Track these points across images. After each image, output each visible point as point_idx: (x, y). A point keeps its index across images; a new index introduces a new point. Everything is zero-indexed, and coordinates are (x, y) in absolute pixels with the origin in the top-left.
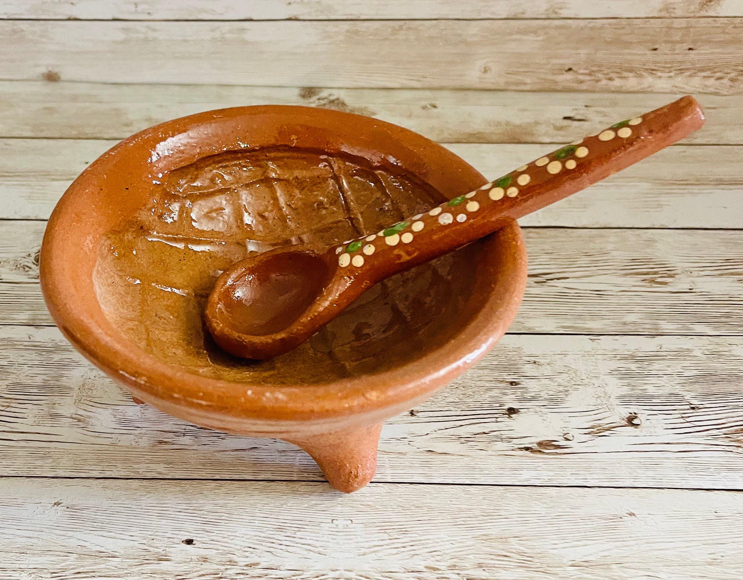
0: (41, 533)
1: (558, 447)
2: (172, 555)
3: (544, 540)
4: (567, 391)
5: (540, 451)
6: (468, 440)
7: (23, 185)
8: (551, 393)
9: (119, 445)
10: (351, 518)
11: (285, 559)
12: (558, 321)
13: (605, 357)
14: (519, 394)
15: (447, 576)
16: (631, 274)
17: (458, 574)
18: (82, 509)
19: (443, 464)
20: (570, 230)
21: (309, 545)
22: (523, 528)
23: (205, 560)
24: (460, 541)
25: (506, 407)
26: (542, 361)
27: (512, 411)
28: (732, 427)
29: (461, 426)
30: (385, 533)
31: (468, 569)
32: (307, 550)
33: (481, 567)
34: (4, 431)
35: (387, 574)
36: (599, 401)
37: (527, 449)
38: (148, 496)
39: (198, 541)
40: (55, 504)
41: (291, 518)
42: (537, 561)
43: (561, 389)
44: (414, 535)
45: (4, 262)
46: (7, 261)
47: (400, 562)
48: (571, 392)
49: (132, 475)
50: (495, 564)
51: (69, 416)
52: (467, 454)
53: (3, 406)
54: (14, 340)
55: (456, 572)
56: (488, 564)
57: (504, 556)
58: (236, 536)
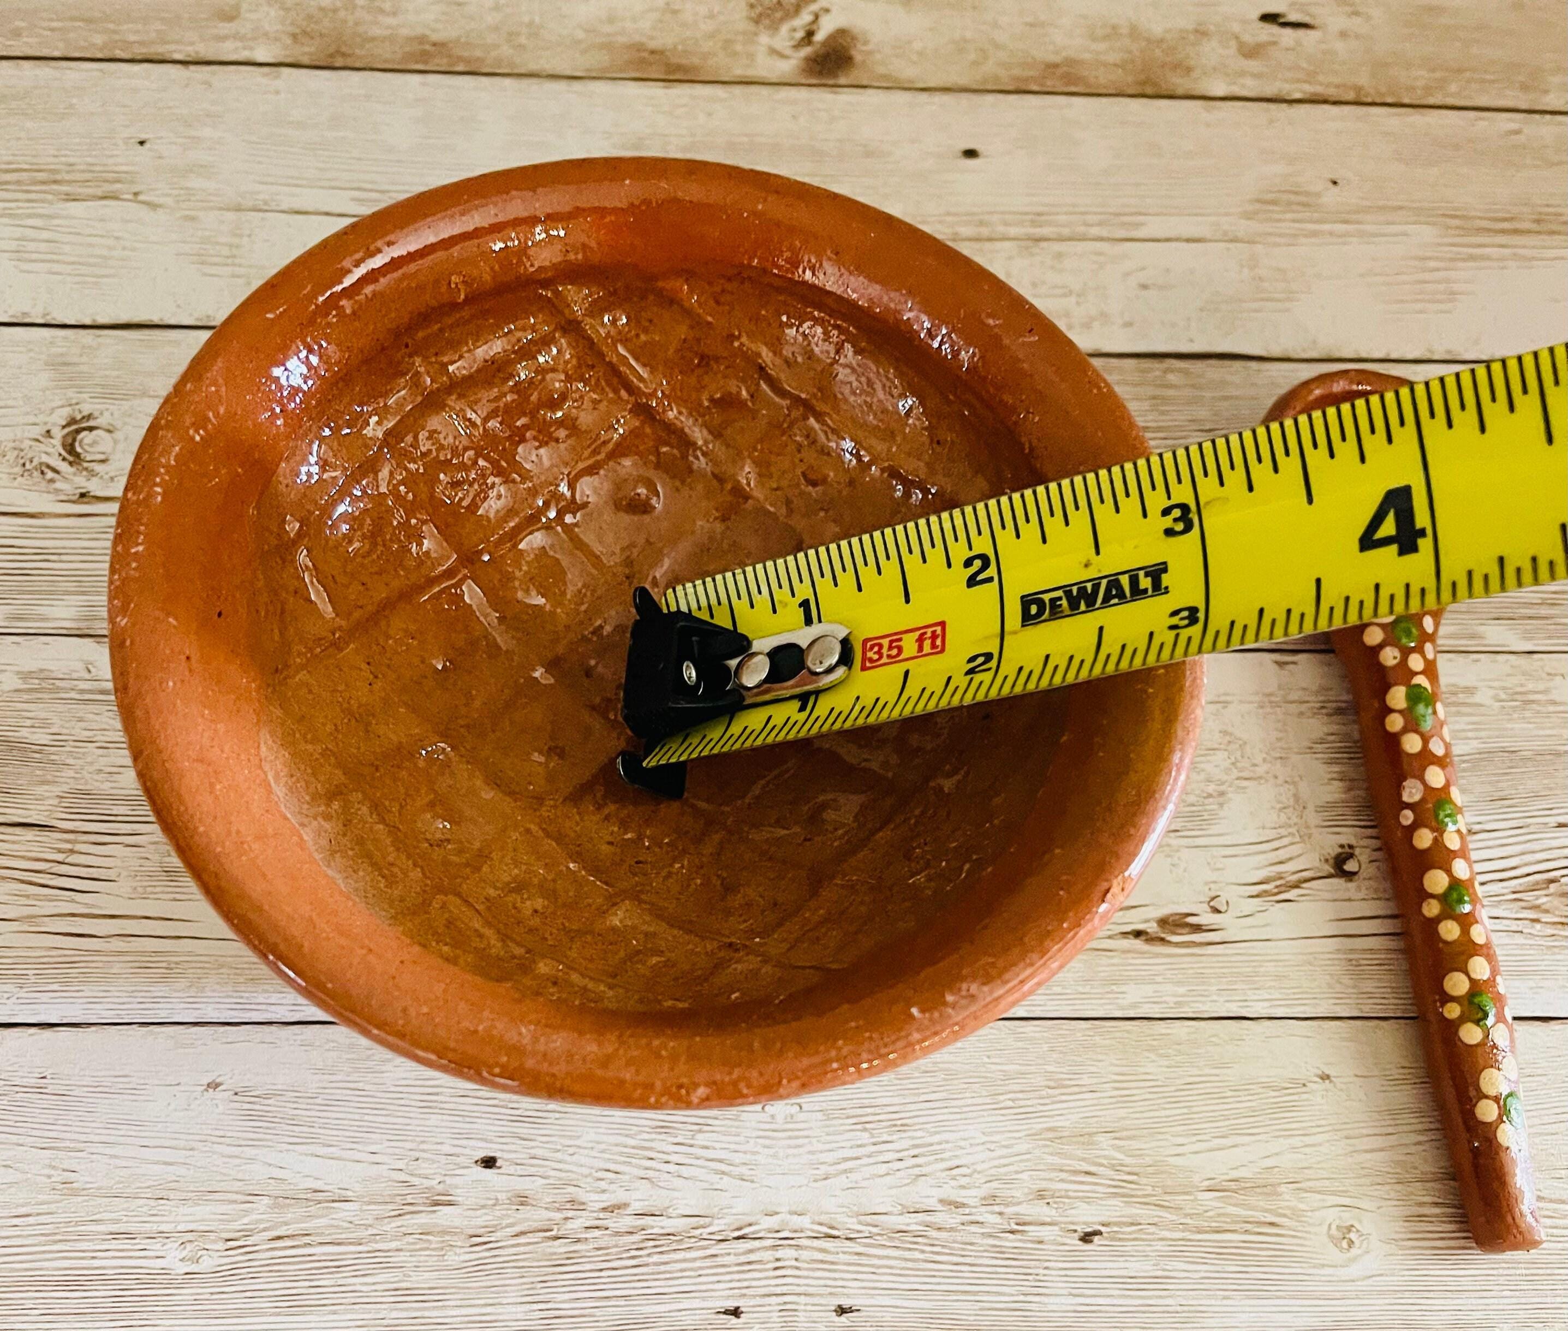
0: (191, 1153)
1: (1197, 928)
2: (458, 1191)
3: (1160, 1137)
4: (1222, 794)
5: (1162, 940)
8: (1191, 799)
10: (798, 1101)
11: (676, 1194)
13: (1303, 708)
15: (980, 1219)
17: (1000, 1214)
18: (266, 1097)
20: (1254, 365)
21: (721, 1161)
22: (1122, 1113)
23: (522, 1200)
24: (1004, 1143)
28: (1528, 875)
30: (865, 1130)
31: (1019, 1203)
32: (717, 1172)
33: (1042, 1197)
34: (73, 915)
35: (869, 1219)
36: (1283, 819)
37: (1138, 934)
39: (506, 1160)
40: (208, 1085)
42: (1144, 1181)
43: (1211, 788)
44: (919, 1134)
47: (894, 1191)
48: (1230, 795)
50: (1067, 1191)
53: (60, 851)
54: (54, 675)
55: (997, 1209)
56: (1055, 1191)
57: (1087, 1173)
58: (579, 1147)
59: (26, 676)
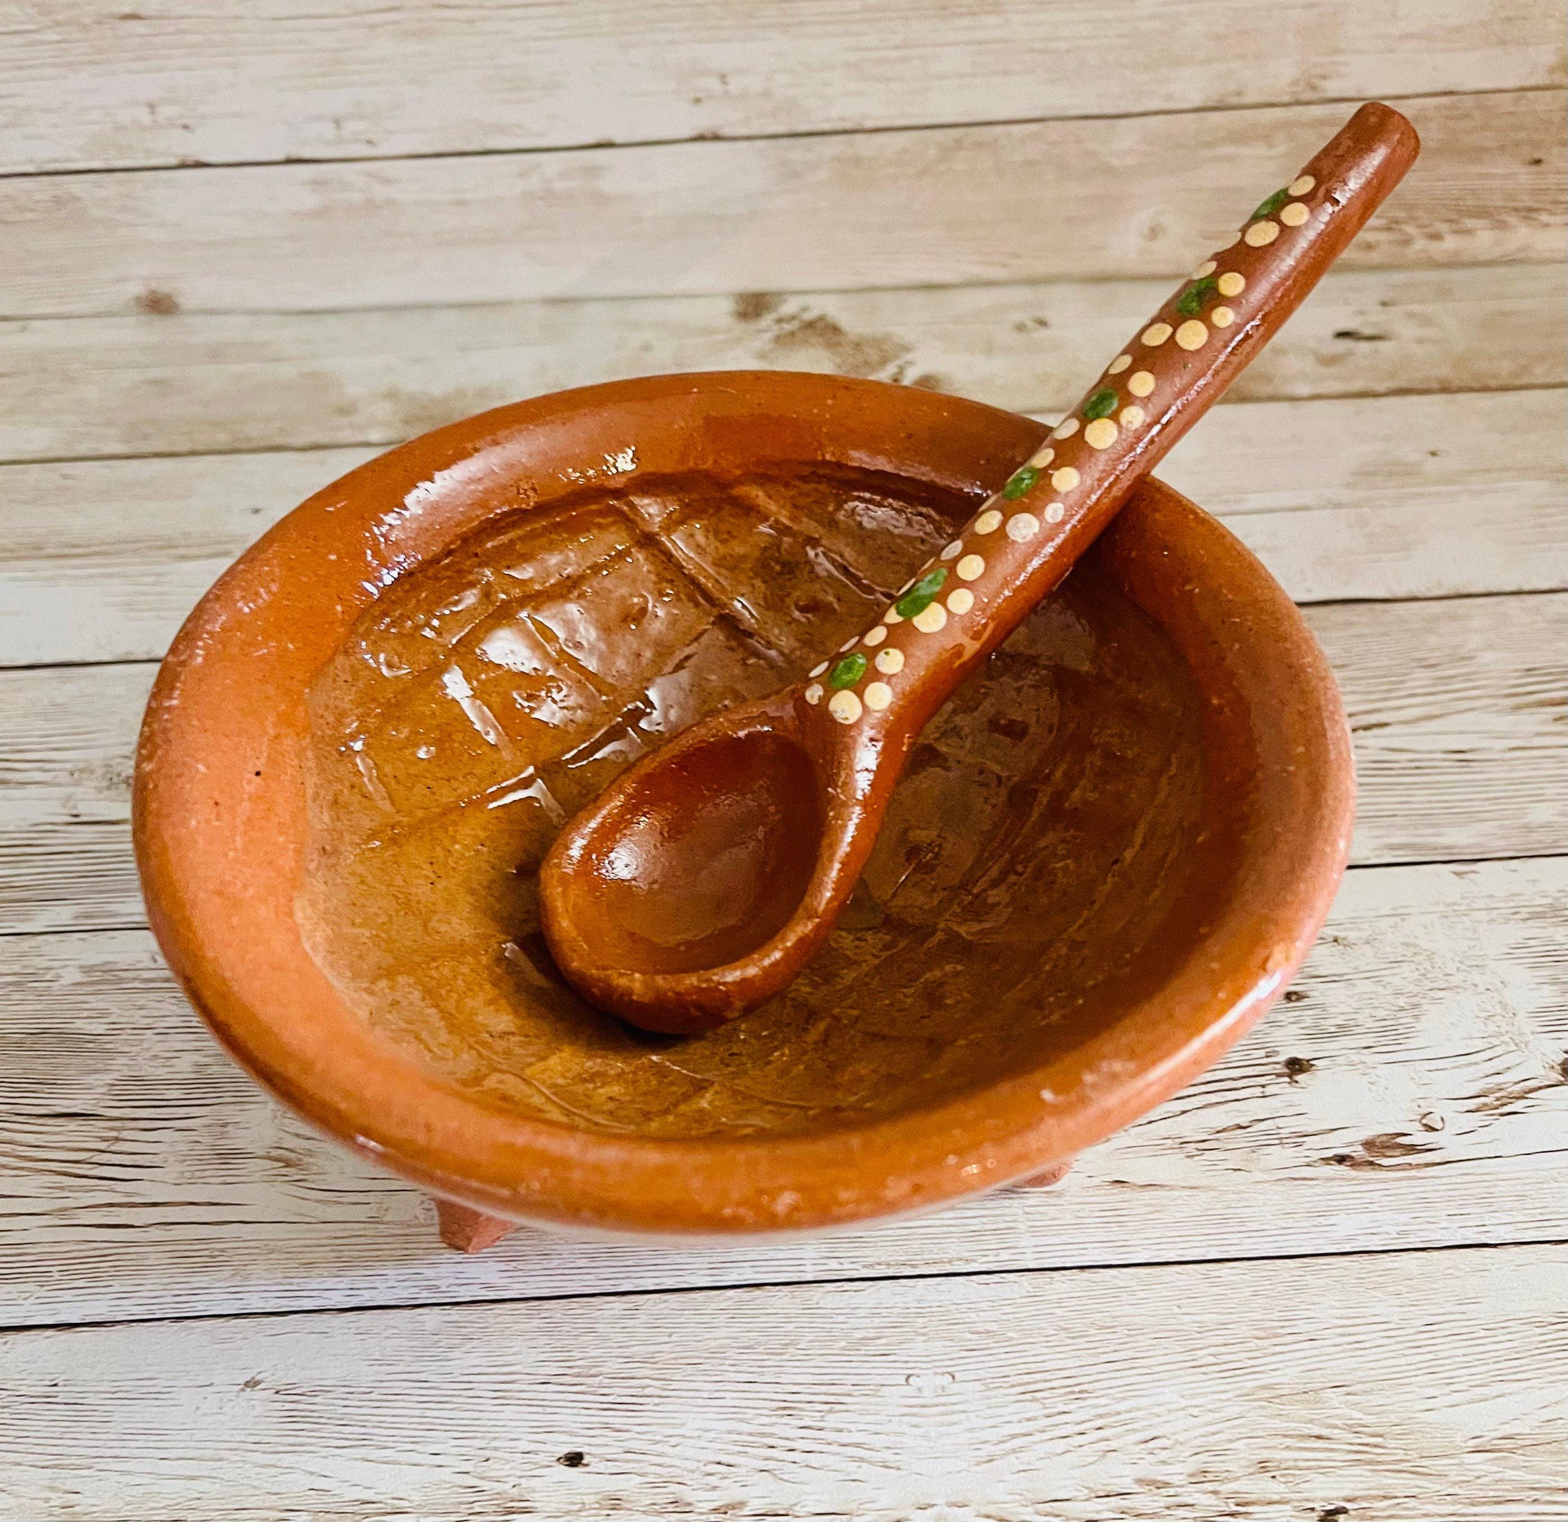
0: (219, 1464)
1: (1412, 1149)
2: (537, 1496)
3: (1404, 1389)
4: (1416, 1006)
5: (1371, 1163)
6: (1203, 1146)
7: (110, 576)
8: (1381, 1013)
9: (385, 1219)
10: (950, 1370)
11: (805, 1488)
12: (1376, 833)
13: (1494, 914)
14: (1309, 1022)
15: (1190, 1501)
16: (1529, 705)
17: (1215, 1492)
18: (314, 1394)
19: (1150, 1213)
21: (857, 1445)
22: (1353, 1363)
23: (615, 1503)
24: (1210, 1407)
25: (1283, 1058)
26: (1352, 936)
27: (1296, 1066)
29: (1184, 1112)
30: (1035, 1400)
31: (1237, 1479)
32: (854, 1459)
33: (1264, 1470)
34: (111, 1205)
35: (1047, 1507)
36: (1492, 1028)
37: (1341, 1159)
38: (468, 1346)
39: (594, 1457)
40: (247, 1384)
41: (810, 1379)
42: (1392, 1443)
43: (1402, 1001)
44: (1103, 1401)
45: (82, 771)
46: (87, 770)
47: (1077, 1472)
48: (1425, 1007)
49: (425, 1297)
50: (1296, 1460)
51: (261, 1153)
52: (1204, 1182)
53: (104, 1140)
54: (118, 967)
55: (1209, 1487)
56: (1280, 1461)
57: (1319, 1437)
58: (683, 1436)
59: (86, 970)
